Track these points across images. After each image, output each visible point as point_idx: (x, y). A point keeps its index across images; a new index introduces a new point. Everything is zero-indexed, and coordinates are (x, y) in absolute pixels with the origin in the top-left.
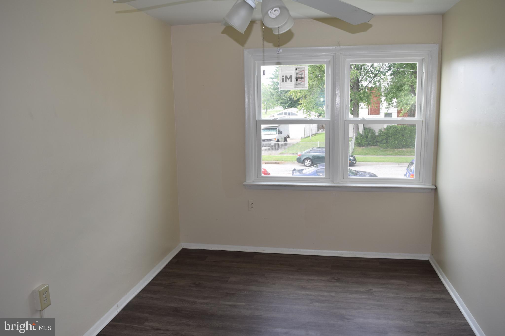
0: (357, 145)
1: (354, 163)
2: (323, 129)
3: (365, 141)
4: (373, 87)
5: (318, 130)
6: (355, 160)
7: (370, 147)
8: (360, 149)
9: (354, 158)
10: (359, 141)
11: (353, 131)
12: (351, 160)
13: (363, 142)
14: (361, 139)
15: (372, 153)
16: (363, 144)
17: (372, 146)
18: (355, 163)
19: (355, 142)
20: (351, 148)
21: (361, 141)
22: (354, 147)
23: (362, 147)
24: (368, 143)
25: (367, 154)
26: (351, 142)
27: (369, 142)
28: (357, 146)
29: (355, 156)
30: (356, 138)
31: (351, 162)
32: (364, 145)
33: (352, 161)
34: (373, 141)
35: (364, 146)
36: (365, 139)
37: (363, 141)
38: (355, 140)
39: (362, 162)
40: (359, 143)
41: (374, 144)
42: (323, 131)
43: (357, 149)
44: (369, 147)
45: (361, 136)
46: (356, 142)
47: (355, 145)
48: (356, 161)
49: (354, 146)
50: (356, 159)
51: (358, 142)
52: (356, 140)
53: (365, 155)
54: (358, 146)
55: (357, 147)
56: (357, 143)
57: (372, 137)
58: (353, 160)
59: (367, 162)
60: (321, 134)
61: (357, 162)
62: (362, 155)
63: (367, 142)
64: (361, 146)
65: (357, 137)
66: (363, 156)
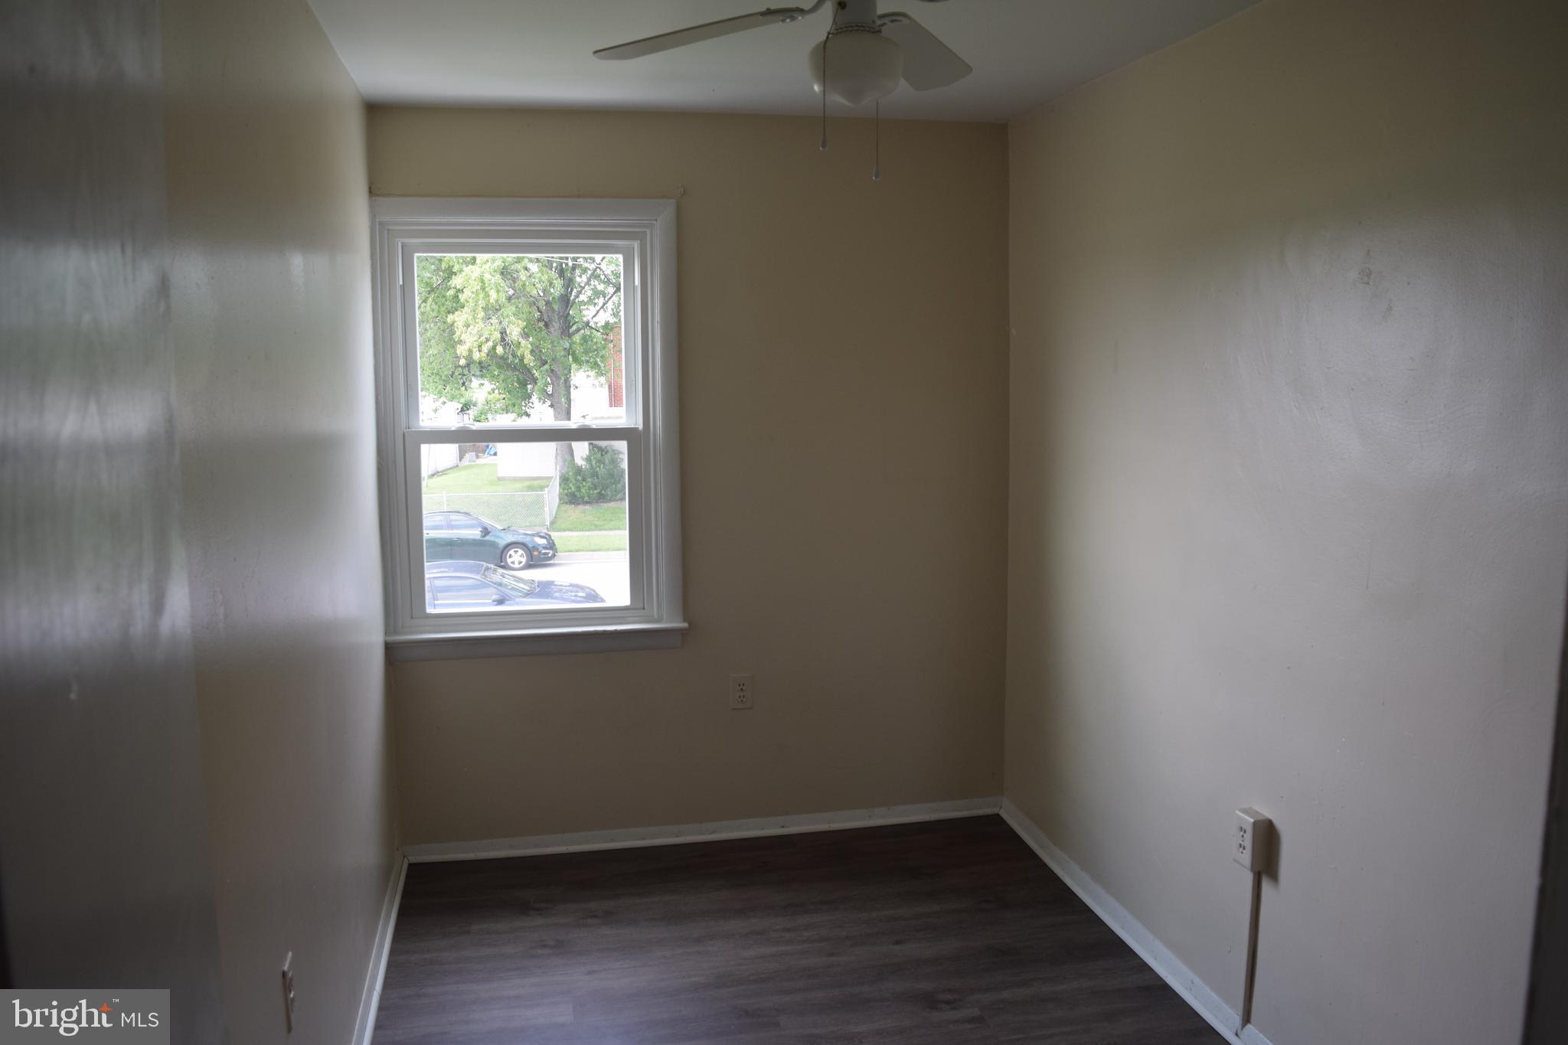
0: (567, 500)
1: (550, 555)
2: (474, 453)
3: (590, 489)
4: (613, 324)
5: (461, 458)
6: (552, 545)
7: (605, 505)
8: (574, 512)
9: (548, 541)
10: (571, 488)
11: (556, 457)
12: (540, 549)
13: (583, 490)
14: (577, 480)
15: (613, 523)
16: (583, 498)
17: (610, 501)
18: (554, 556)
19: (561, 490)
20: (547, 509)
21: (579, 489)
22: (558, 507)
23: (581, 507)
24: (600, 493)
25: (596, 526)
26: (546, 492)
27: (601, 490)
28: (566, 503)
29: (554, 535)
30: (564, 480)
31: (540, 552)
32: (586, 499)
33: (543, 551)
34: (614, 486)
35: (587, 503)
36: (590, 480)
37: (584, 486)
38: (560, 485)
39: (577, 551)
40: (573, 495)
41: (616, 495)
42: (474, 458)
43: (566, 511)
44: (602, 504)
45: (579, 471)
46: (564, 489)
47: (560, 499)
48: (556, 549)
49: (557, 505)
50: (554, 545)
51: (570, 491)
52: (563, 485)
53: (589, 531)
54: (571, 503)
55: (568, 506)
56: (566, 494)
57: (610, 474)
58: (545, 548)
59: (592, 551)
60: (466, 468)
61: (559, 554)
62: (580, 531)
63: (596, 491)
64: (578, 504)
65: (567, 476)
66: (581, 533)
